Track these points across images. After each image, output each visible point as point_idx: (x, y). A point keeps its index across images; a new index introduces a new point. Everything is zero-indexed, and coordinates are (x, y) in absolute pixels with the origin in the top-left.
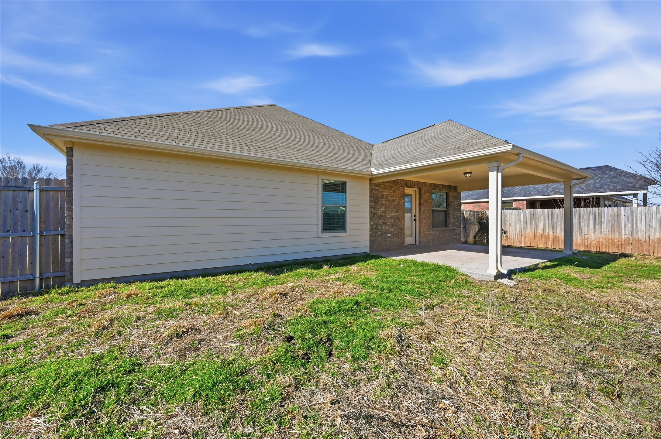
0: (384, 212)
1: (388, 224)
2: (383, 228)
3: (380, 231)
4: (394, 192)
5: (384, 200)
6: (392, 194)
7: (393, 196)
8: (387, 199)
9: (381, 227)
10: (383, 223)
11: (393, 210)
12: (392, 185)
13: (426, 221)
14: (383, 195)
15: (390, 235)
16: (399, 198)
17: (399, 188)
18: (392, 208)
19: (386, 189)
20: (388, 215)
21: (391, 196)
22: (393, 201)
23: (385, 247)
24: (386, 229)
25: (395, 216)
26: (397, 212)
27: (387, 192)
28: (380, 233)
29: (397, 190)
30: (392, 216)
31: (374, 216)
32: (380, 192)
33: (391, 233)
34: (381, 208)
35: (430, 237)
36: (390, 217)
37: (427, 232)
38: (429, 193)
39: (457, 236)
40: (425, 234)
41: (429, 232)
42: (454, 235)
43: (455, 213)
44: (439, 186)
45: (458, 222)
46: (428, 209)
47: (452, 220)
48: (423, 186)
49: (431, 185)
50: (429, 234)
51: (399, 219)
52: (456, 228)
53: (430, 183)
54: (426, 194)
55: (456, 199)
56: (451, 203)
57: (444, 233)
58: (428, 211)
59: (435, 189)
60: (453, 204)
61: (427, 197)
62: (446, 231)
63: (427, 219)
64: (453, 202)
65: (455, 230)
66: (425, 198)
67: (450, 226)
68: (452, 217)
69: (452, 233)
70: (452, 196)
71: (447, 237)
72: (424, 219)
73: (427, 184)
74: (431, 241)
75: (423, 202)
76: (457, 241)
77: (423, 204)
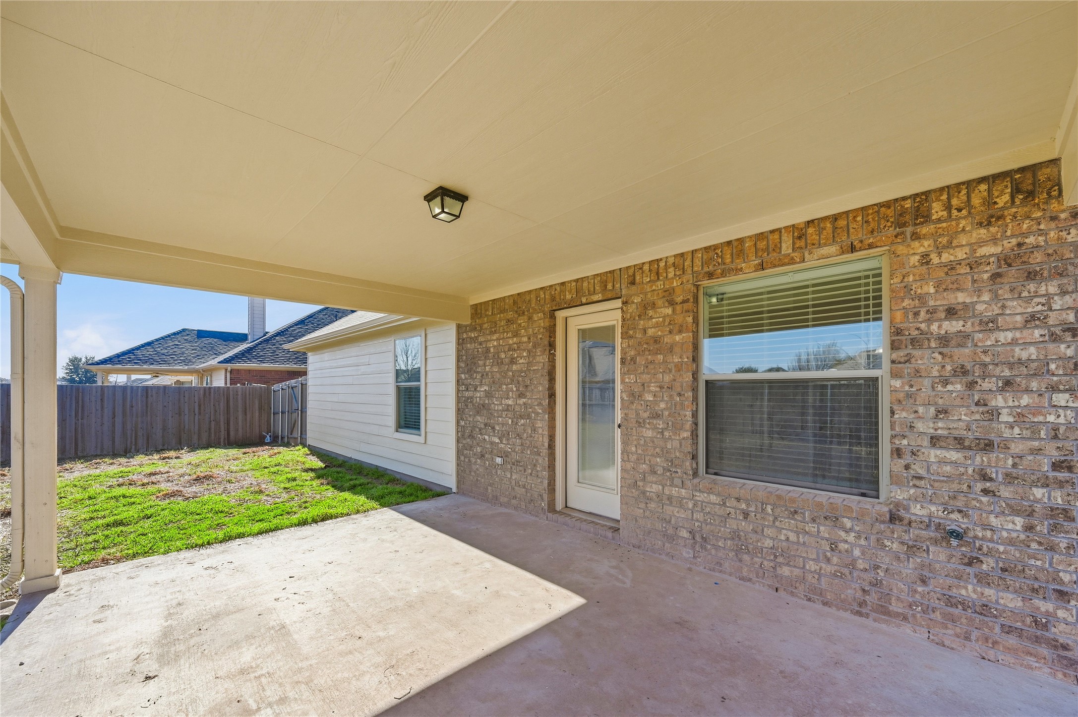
0: (488, 395)
1: (497, 428)
2: (486, 437)
3: (478, 445)
4: (516, 334)
5: (488, 362)
6: (511, 342)
7: (510, 348)
8: (497, 358)
9: (481, 434)
10: (486, 425)
11: (512, 391)
12: (510, 315)
13: (649, 434)
14: (488, 350)
15: (500, 460)
16: (529, 351)
17: (530, 318)
18: (507, 385)
19: (495, 332)
20: (497, 405)
21: (507, 348)
22: (513, 361)
23: (490, 490)
24: (492, 443)
25: (517, 408)
26: (521, 395)
27: (498, 339)
28: (479, 449)
30: (508, 405)
31: (467, 406)
32: (481, 344)
33: (505, 455)
34: (481, 385)
35: (677, 513)
36: (503, 410)
37: (656, 488)
38: (672, 303)
39: (1046, 606)
40: (644, 493)
41: (674, 491)
42: (983, 579)
43: (999, 401)
44: (762, 245)
45: (1061, 484)
46: (667, 378)
47: (934, 454)
48: (633, 283)
49: (688, 263)
50: (670, 498)
51: (529, 417)
52: (1029, 528)
53: (682, 255)
54: (651, 313)
55: (1031, 276)
56: (929, 321)
57: (812, 528)
58: (661, 387)
59: (723, 274)
60: (953, 326)
61: (657, 325)
62: (848, 524)
63: (655, 428)
64: (951, 312)
65: (1011, 542)
66: (645, 331)
67: (900, 495)
68: (941, 427)
69: (938, 554)
70: (951, 267)
71: (861, 564)
72: (640, 424)
73: (662, 264)
74: (684, 534)
75: (633, 353)
76: (1044, 651)
77: (633, 360)
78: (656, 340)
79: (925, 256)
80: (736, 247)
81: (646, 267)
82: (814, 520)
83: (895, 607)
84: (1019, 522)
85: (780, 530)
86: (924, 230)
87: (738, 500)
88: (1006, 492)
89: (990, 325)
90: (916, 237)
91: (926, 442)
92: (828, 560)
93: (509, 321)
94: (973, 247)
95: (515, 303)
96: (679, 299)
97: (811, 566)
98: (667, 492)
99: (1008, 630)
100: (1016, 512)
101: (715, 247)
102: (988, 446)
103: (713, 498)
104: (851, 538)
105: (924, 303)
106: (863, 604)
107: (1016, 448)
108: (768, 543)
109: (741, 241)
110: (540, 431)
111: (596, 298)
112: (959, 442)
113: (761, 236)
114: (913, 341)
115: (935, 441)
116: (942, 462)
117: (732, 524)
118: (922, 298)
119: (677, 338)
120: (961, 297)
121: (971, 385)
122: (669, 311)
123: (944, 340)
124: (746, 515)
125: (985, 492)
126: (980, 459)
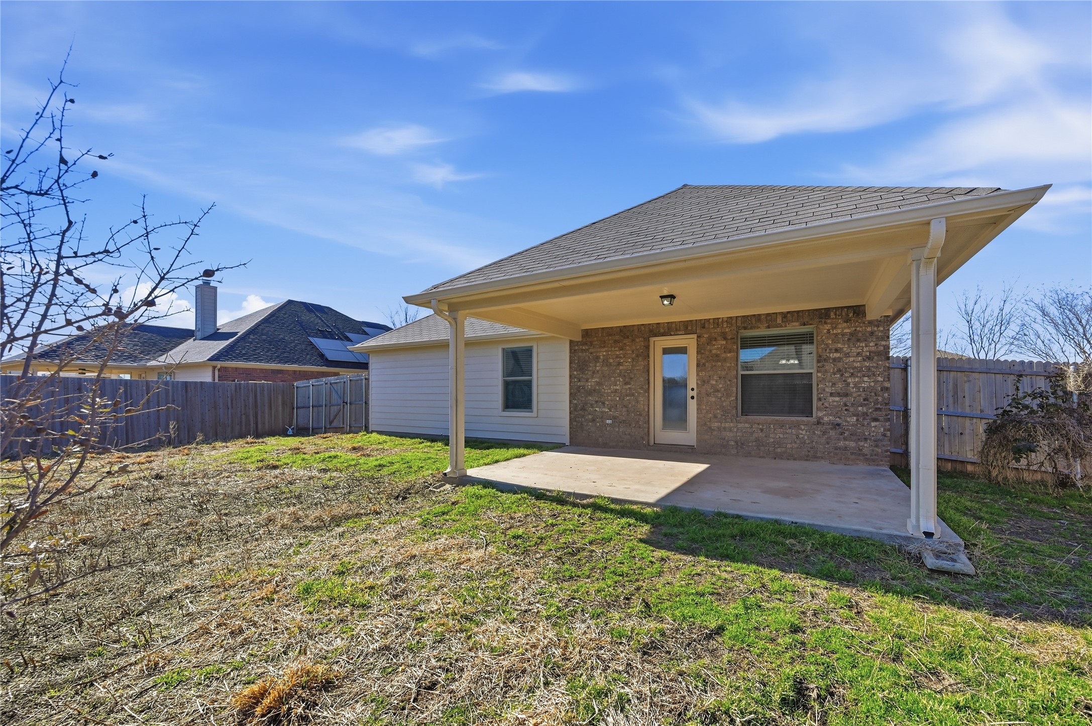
0: (598, 384)
1: (607, 403)
2: (597, 409)
3: (589, 414)
4: (621, 349)
5: (598, 364)
6: (618, 353)
7: (617, 357)
8: (606, 362)
9: (592, 407)
10: (597, 402)
11: (620, 381)
12: (617, 337)
13: (714, 399)
14: (598, 358)
15: (609, 422)
16: (633, 359)
17: (633, 340)
18: (615, 378)
19: (604, 347)
20: (606, 389)
21: (614, 357)
22: (619, 364)
23: (600, 440)
24: (602, 412)
25: (624, 391)
26: (626, 383)
27: (606, 351)
28: (590, 417)
29: (628, 345)
30: (616, 390)
31: (579, 391)
32: (591, 353)
33: (614, 418)
34: (592, 377)
35: (728, 434)
36: (612, 393)
37: (716, 424)
38: (725, 339)
39: (862, 444)
40: (710, 428)
41: (727, 425)
42: (845, 439)
43: (850, 380)
44: (769, 318)
45: (865, 405)
46: (723, 373)
47: (831, 399)
48: (704, 327)
49: (734, 321)
50: (724, 428)
51: (633, 395)
52: (857, 420)
53: (731, 318)
54: (714, 343)
55: (858, 340)
56: (830, 353)
57: (789, 431)
58: (720, 378)
59: (751, 328)
60: (837, 355)
61: (718, 349)
62: (803, 427)
63: (716, 397)
64: (837, 351)
65: (853, 425)
66: (710, 351)
67: (820, 414)
68: (833, 390)
69: (832, 433)
70: (836, 335)
71: (807, 442)
72: (708, 395)
73: (720, 320)
74: (733, 443)
75: (704, 361)
76: (861, 458)
77: (704, 365)
78: (717, 356)
79: (829, 330)
80: (758, 317)
81: (711, 321)
82: (790, 428)
83: (819, 455)
84: (855, 418)
85: (776, 434)
86: (829, 321)
87: (758, 424)
88: (852, 409)
89: (847, 355)
90: (826, 323)
91: (829, 395)
92: (795, 442)
93: (615, 341)
94: (843, 329)
95: (621, 331)
96: (729, 337)
97: (789, 446)
98: (723, 425)
99: (852, 454)
100: (854, 415)
101: (748, 316)
102: (846, 395)
103: (747, 425)
104: (804, 432)
105: (828, 347)
106: (808, 456)
107: (854, 395)
108: (772, 440)
109: (759, 315)
110: (642, 402)
111: (681, 333)
112: (839, 395)
113: (768, 315)
114: (825, 360)
115: (832, 394)
116: (834, 401)
117: (756, 435)
118: (827, 345)
119: (729, 355)
120: (840, 345)
121: (842, 375)
122: (724, 342)
123: (834, 360)
124: (762, 430)
125: (846, 410)
126: (844, 399)
